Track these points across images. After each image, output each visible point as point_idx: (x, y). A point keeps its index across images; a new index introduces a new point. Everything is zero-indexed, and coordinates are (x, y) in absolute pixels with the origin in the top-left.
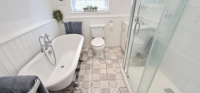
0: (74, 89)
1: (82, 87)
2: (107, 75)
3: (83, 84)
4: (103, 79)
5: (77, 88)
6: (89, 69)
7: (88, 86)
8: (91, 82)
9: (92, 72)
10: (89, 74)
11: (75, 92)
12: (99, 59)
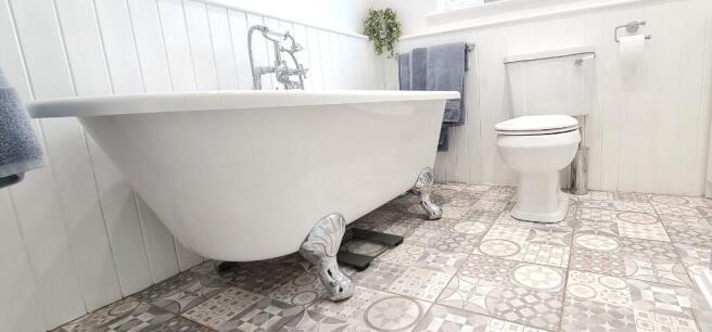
0: (311, 308)
1: (355, 315)
2: (556, 304)
3: (375, 303)
4: (513, 316)
5: (328, 310)
6: (450, 250)
7: (396, 321)
8: (426, 306)
9: (460, 266)
10: (439, 270)
11: (307, 323)
12: (531, 225)
